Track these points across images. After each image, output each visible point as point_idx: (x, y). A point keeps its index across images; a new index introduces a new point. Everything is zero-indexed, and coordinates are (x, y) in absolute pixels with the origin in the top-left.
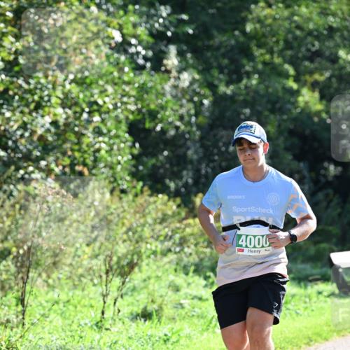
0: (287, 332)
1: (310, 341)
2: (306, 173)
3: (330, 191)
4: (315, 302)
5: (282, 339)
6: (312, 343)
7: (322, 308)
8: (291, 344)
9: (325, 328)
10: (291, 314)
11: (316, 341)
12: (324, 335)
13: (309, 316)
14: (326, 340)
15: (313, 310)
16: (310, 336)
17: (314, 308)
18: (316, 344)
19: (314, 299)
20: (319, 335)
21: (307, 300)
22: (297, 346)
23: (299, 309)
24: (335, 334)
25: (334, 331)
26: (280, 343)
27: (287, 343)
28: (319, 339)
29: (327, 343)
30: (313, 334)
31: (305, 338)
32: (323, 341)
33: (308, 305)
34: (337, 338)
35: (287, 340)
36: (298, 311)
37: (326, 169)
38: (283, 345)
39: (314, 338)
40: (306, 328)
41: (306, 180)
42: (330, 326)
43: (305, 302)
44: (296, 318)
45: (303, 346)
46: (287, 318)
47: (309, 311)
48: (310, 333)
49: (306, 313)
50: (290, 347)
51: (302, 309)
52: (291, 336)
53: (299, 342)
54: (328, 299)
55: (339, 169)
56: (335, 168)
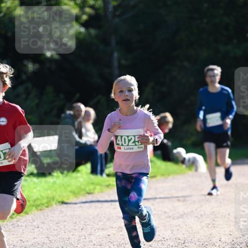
24: (34, 208)
29: (27, 216)
34: (36, 211)
37: (26, 66)
54: (28, 178)
55: (37, 66)
56: (33, 66)
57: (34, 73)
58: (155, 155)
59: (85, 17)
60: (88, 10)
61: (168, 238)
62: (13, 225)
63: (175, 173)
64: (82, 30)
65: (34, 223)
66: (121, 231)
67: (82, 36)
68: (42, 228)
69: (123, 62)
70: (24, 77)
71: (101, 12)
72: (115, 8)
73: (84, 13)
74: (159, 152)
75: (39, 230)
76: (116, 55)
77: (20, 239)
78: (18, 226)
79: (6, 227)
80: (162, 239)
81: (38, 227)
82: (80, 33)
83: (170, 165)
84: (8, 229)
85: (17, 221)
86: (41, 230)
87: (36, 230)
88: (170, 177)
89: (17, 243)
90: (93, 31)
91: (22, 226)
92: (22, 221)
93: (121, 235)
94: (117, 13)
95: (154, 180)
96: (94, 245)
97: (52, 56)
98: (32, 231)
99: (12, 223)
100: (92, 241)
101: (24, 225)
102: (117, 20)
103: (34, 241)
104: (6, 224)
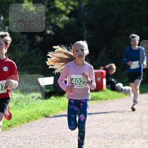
0: (18, 116)
1: (28, 120)
2: (26, 40)
3: (38, 49)
4: (31, 102)
5: (15, 119)
6: (29, 121)
7: (34, 104)
8: (20, 122)
9: (36, 114)
10: (19, 108)
11: (31, 120)
12: (35, 117)
13: (28, 108)
14: (36, 119)
15: (30, 105)
16: (29, 118)
17: (30, 104)
18: (32, 121)
19: (31, 100)
20: (33, 117)
21: (27, 100)
22: (22, 122)
23: (23, 105)
24: (40, 117)
25: (40, 115)
26: (14, 121)
27: (18, 121)
28: (33, 119)
29: (37, 121)
30: (30, 117)
31: (26, 119)
32: (35, 120)
33: (28, 103)
34: (41, 118)
35: (18, 120)
36: (23, 106)
37: (36, 38)
38: (16, 122)
39: (30, 118)
40: (27, 114)
41: (27, 44)
42: (38, 113)
43: (26, 102)
44: (22, 109)
45: (25, 122)
46: (18, 109)
47: (28, 106)
48: (28, 116)
49: (26, 107)
50: (19, 123)
51: (25, 105)
52: (20, 118)
53: (23, 121)
54: (37, 100)
55: (42, 38)
56: (40, 38)
57: (41, 42)
58: (107, 87)
59: (68, 12)
60: (70, 8)
61: (114, 133)
62: (29, 126)
63: (118, 97)
64: (67, 18)
65: (41, 125)
66: (88, 129)
67: (67, 22)
68: (45, 128)
69: (90, 36)
70: (35, 44)
71: (78, 8)
72: (85, 6)
73: (68, 9)
74: (109, 86)
75: (43, 129)
76: (85, 32)
77: (33, 133)
78: (32, 126)
79: (25, 127)
80: (111, 134)
81: (43, 127)
82: (66, 20)
83: (115, 93)
84: (26, 128)
85: (31, 124)
86: (44, 128)
87: (42, 129)
88: (116, 100)
89: (31, 135)
90: (73, 19)
91: (34, 126)
92: (34, 123)
93: (88, 131)
94: (86, 9)
95: (106, 101)
96: (74, 137)
97: (50, 33)
98: (40, 129)
99: (28, 125)
100: (72, 135)
101: (35, 126)
102: (86, 13)
103: (40, 134)
104: (25, 125)
